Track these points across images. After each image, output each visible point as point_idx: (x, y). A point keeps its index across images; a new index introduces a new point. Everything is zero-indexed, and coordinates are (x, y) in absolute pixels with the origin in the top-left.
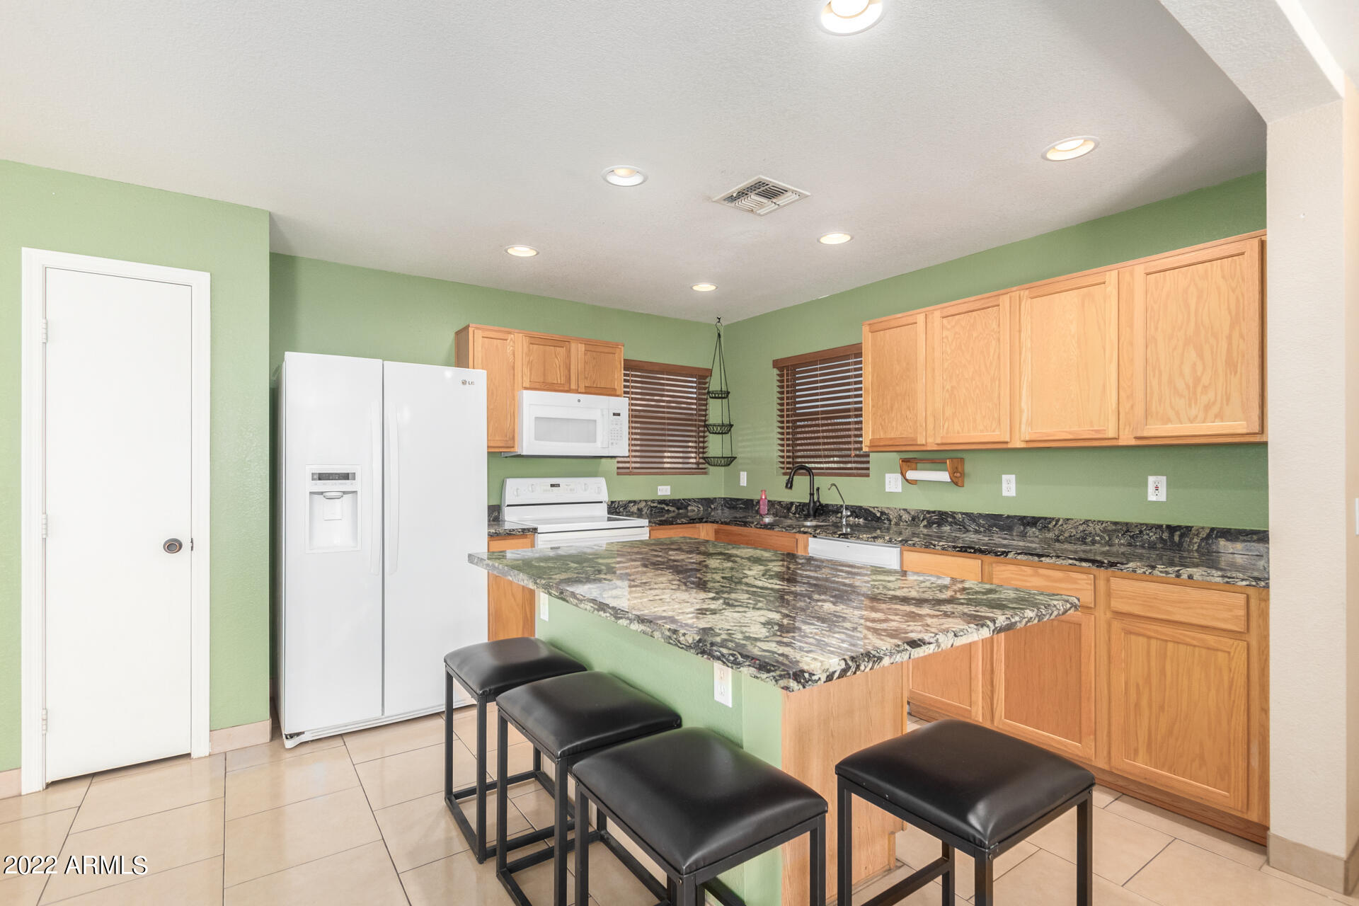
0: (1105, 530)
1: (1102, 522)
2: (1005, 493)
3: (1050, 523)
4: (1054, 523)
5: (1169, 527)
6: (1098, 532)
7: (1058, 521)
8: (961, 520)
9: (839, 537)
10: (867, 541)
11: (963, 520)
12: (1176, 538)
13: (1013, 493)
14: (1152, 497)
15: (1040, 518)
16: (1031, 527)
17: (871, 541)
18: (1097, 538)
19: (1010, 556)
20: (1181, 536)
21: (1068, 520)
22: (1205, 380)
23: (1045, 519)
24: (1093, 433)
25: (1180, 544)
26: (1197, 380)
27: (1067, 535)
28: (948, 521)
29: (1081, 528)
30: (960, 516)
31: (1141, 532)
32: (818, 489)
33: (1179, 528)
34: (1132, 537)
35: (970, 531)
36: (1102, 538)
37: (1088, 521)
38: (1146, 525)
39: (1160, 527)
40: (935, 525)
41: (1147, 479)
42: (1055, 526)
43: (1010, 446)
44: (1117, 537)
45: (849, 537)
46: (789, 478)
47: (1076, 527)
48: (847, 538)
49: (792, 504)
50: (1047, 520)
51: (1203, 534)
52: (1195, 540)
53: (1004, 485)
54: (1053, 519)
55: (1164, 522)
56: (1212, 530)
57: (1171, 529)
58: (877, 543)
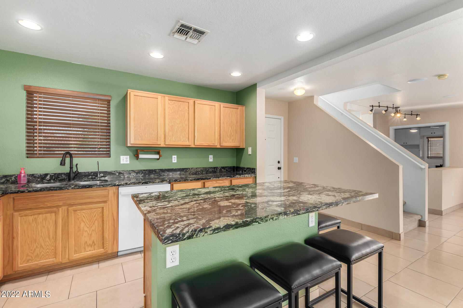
0: (201, 170)
1: (200, 168)
2: (173, 161)
3: (188, 169)
4: (189, 169)
5: (214, 167)
6: (199, 170)
7: (190, 169)
8: (158, 172)
9: (142, 184)
10: (159, 183)
11: (159, 172)
12: (215, 170)
13: (176, 161)
14: (210, 161)
15: (185, 168)
16: (182, 172)
17: (161, 183)
18: (199, 172)
19: (211, 179)
20: (216, 169)
21: (192, 168)
22: (232, 134)
23: (186, 168)
24: (213, 144)
25: (216, 171)
26: (231, 134)
27: (192, 172)
28: (153, 173)
29: (195, 170)
30: (158, 171)
31: (209, 169)
32: (77, 165)
33: (216, 167)
34: (207, 171)
35: (162, 175)
36: (200, 172)
37: (197, 168)
38: (209, 167)
39: (212, 168)
40: (147, 175)
41: (209, 156)
42: (189, 170)
43: (191, 146)
44: (204, 171)
45: (148, 183)
46: (62, 159)
47: (194, 170)
48: (148, 184)
49: (46, 175)
50: (187, 169)
51: (220, 169)
52: (218, 170)
53: (173, 159)
54: (188, 168)
55: (213, 166)
56: (221, 167)
57: (214, 168)
58: (163, 183)
